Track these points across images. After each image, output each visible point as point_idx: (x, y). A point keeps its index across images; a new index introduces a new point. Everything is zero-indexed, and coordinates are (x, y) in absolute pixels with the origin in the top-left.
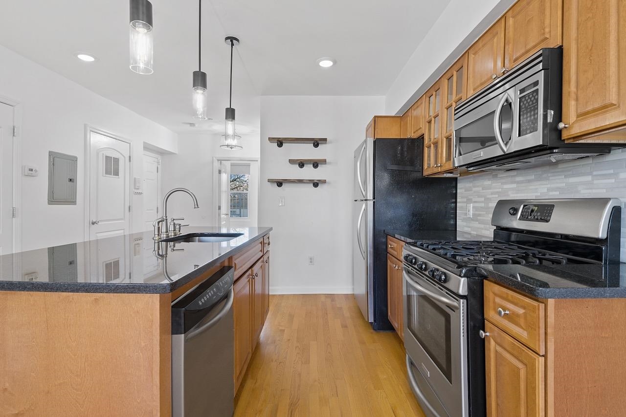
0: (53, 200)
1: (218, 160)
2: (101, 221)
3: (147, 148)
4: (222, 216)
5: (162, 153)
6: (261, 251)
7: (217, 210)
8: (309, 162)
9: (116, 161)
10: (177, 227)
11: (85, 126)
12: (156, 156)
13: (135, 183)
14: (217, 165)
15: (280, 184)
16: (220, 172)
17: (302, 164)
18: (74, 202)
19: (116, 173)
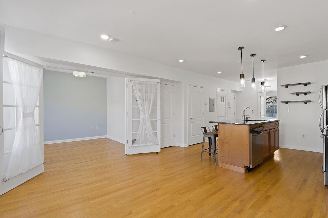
0: (210, 111)
1: (260, 92)
2: (221, 117)
3: (232, 91)
4: (262, 116)
5: (236, 92)
6: (274, 126)
7: (260, 114)
8: (301, 93)
9: (223, 97)
10: (247, 118)
11: (216, 88)
12: (234, 93)
13: (229, 104)
14: (259, 94)
15: (287, 103)
16: (261, 97)
17: (298, 94)
18: (214, 111)
19: (223, 102)
